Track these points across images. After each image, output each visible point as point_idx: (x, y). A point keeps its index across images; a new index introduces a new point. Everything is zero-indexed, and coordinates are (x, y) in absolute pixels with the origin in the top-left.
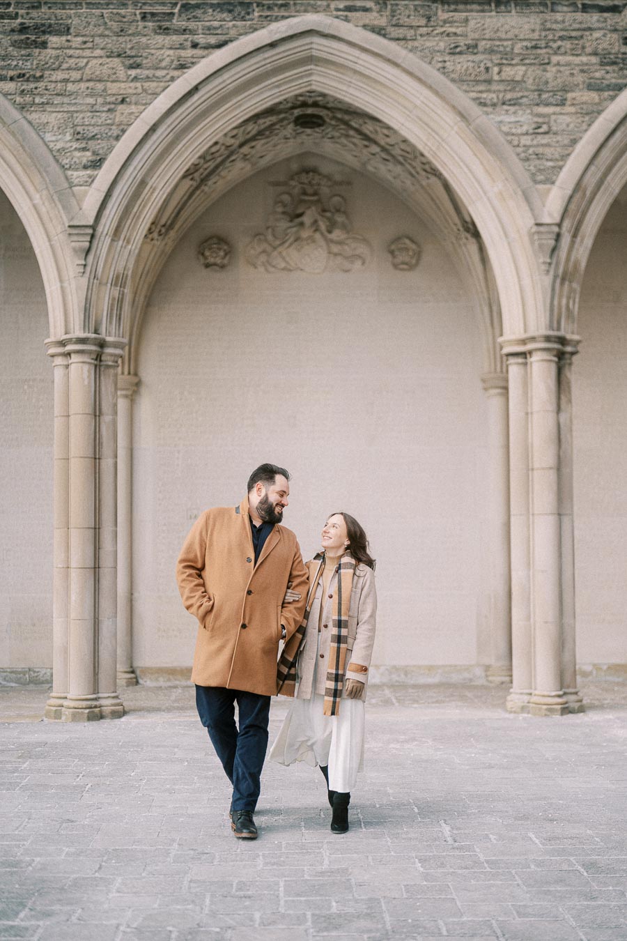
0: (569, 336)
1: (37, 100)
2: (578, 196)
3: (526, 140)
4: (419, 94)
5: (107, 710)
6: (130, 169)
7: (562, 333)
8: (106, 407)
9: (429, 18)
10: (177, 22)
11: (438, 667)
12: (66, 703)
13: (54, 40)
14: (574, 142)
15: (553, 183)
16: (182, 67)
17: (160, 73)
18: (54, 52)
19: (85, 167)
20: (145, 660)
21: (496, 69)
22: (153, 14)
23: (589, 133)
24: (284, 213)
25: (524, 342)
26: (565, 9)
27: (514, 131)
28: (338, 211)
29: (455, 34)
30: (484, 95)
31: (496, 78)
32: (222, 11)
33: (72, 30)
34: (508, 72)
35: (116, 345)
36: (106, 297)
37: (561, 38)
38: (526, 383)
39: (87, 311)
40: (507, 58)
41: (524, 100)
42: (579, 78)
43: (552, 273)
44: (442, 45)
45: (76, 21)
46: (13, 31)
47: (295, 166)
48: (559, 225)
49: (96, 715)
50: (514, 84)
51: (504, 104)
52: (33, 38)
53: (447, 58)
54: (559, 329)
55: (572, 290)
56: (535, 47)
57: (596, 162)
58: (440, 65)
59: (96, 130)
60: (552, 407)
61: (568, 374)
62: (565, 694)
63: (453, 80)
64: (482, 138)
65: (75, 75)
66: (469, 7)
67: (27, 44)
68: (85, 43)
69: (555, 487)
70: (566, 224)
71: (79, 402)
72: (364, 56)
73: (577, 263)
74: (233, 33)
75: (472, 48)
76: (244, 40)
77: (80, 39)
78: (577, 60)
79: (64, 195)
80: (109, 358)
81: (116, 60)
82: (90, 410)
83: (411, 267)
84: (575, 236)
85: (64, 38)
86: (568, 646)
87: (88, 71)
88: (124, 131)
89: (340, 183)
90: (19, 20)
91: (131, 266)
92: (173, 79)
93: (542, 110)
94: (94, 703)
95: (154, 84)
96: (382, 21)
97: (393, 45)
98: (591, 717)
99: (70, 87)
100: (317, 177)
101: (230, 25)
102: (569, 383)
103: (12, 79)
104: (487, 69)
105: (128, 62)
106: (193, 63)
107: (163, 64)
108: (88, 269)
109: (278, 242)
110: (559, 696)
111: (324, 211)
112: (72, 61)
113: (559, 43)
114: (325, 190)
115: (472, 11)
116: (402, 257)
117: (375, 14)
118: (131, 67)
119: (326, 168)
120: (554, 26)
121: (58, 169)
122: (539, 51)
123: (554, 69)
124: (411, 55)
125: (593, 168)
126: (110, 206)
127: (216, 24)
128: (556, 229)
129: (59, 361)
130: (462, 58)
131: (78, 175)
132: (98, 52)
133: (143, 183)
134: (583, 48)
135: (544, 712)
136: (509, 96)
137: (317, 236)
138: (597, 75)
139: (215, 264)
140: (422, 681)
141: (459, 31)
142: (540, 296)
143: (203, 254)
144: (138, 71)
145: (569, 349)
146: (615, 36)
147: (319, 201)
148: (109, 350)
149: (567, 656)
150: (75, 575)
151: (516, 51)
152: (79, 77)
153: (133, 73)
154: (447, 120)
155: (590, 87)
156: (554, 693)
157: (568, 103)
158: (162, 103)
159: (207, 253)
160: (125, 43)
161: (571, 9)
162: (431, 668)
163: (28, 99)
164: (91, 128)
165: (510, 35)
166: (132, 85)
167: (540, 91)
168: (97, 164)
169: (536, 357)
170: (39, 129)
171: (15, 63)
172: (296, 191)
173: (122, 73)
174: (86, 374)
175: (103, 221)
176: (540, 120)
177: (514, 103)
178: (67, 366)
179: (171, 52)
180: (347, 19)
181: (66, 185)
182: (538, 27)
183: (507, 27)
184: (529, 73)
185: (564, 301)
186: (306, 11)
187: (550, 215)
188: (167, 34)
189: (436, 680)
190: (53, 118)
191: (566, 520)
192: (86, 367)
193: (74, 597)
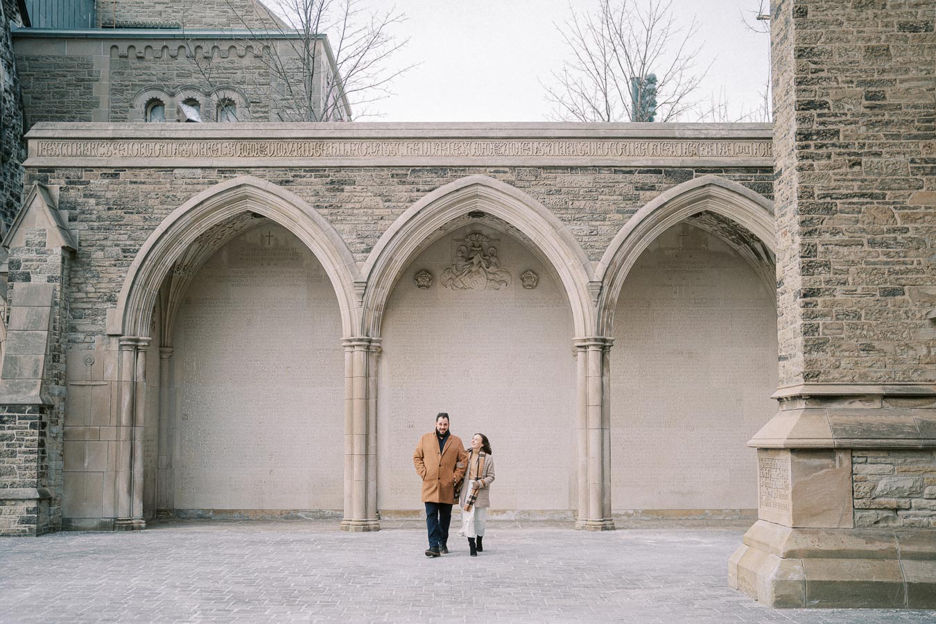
0: (607, 338)
1: (339, 218)
2: (611, 267)
3: (585, 239)
4: (532, 215)
5: (372, 527)
6: (385, 253)
7: (604, 337)
8: (372, 373)
9: (537, 177)
10: (409, 179)
11: (547, 511)
12: (351, 523)
13: (347, 188)
14: (610, 239)
15: (599, 260)
16: (412, 201)
17: (400, 204)
18: (347, 194)
19: (363, 252)
20: (383, 506)
21: (571, 203)
22: (397, 175)
23: (617, 235)
24: (462, 257)
25: (585, 340)
26: (606, 172)
27: (579, 234)
28: (493, 256)
29: (550, 184)
30: (565, 216)
31: (571, 207)
32: (432, 173)
33: (356, 183)
34: (577, 204)
35: (376, 341)
36: (372, 317)
37: (604, 187)
38: (586, 361)
39: (363, 324)
40: (576, 197)
41: (585, 218)
42: (613, 207)
43: (598, 306)
44: (543, 190)
45: (358, 178)
46: (327, 183)
47: (468, 231)
48: (602, 282)
49: (367, 529)
50: (579, 210)
51: (574, 220)
52: (337, 187)
53: (546, 197)
54: (602, 334)
55: (610, 314)
56: (591, 191)
57: (621, 250)
58: (542, 200)
59: (368, 233)
60: (598, 374)
61: (608, 357)
62: (604, 520)
63: (548, 208)
64: (563, 237)
65: (358, 205)
66: (557, 171)
67: (334, 190)
68: (363, 189)
69: (600, 416)
70: (605, 281)
71: (359, 370)
72: (504, 196)
73: (612, 300)
74: (437, 184)
75: (559, 191)
76: (442, 187)
77: (361, 187)
78: (612, 198)
79: (352, 267)
80: (373, 348)
81: (379, 198)
82: (364, 375)
83: (533, 288)
84: (611, 286)
85: (353, 187)
86: (607, 496)
87: (364, 203)
88: (382, 234)
89: (495, 240)
90: (330, 178)
91: (384, 300)
92: (407, 207)
93: (594, 223)
94: (366, 523)
95: (398, 210)
96: (513, 178)
97: (518, 190)
98: (618, 531)
99: (355, 211)
100: (481, 237)
101: (436, 180)
102: (608, 362)
103: (326, 207)
104: (566, 203)
105: (384, 199)
106: (417, 199)
107: (402, 200)
108: (364, 303)
109: (459, 273)
110: (601, 521)
111: (484, 256)
112: (356, 198)
113: (603, 189)
114: (485, 244)
115: (558, 173)
116: (528, 282)
117: (509, 174)
118: (386, 201)
119: (485, 232)
120: (600, 181)
121: (349, 253)
122: (592, 193)
123: (600, 203)
124: (528, 196)
125: (619, 253)
126: (375, 271)
127: (429, 179)
128: (601, 284)
129: (348, 349)
130: (553, 197)
131: (359, 256)
132: (369, 194)
133: (391, 259)
134: (615, 192)
135: (592, 529)
136: (577, 216)
137: (481, 270)
138: (622, 205)
139: (424, 286)
140: (538, 518)
141: (551, 183)
142: (592, 318)
143: (417, 280)
144: (390, 203)
145: (608, 344)
146: (631, 186)
147: (482, 250)
148: (373, 344)
149: (606, 502)
150: (356, 459)
151: (581, 193)
152: (360, 206)
153: (387, 204)
154: (546, 229)
155: (618, 212)
156: (598, 520)
157: (607, 219)
158: (401, 220)
159: (419, 279)
160: (383, 189)
161: (608, 172)
162: (542, 511)
163: (334, 218)
164: (366, 232)
165: (578, 185)
166: (387, 210)
167: (593, 214)
168: (368, 250)
169: (591, 348)
170: (339, 232)
171: (327, 199)
172: (470, 244)
173: (381, 205)
174: (362, 355)
175: (371, 279)
176: (593, 228)
177: (579, 219)
178: (352, 352)
179: (406, 194)
180: (495, 177)
181: (353, 261)
182: (592, 181)
183: (576, 181)
184: (587, 204)
185: (606, 319)
186: (474, 173)
187: (597, 277)
188: (404, 185)
189: (546, 518)
190: (347, 227)
191: (606, 432)
192: (362, 353)
193: (355, 469)
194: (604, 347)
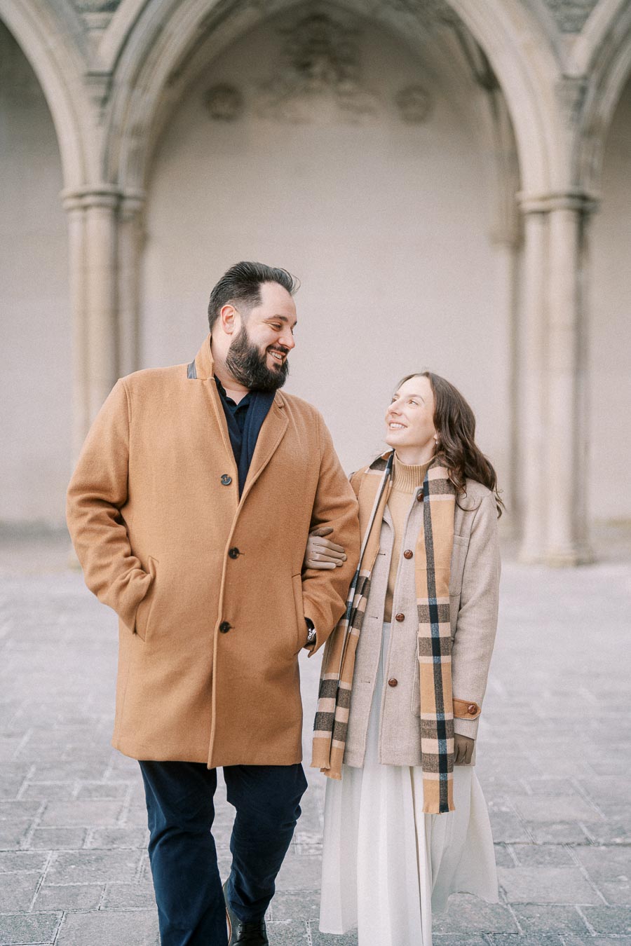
0: (590, 193)
7: (584, 190)
15: (580, 32)
19: (101, 9)
24: (291, 62)
25: (544, 199)
28: (349, 60)
36: (125, 147)
38: (546, 240)
43: (576, 128)
47: (304, 14)
48: (585, 78)
54: (581, 186)
61: (589, 232)
62: (578, 546)
70: (592, 77)
73: (601, 119)
79: (79, 41)
80: (127, 211)
82: (110, 265)
83: (421, 121)
84: (601, 88)
89: (350, 32)
91: (148, 116)
98: (605, 568)
102: (589, 242)
108: (107, 117)
109: (285, 93)
110: (573, 548)
111: (334, 60)
114: (335, 40)
116: (411, 110)
119: (336, 16)
126: (127, 51)
128: (582, 83)
129: (77, 215)
131: (94, 18)
133: (160, 29)
135: (557, 567)
137: (327, 86)
139: (222, 115)
142: (563, 153)
143: (210, 105)
145: (590, 206)
148: (127, 204)
159: (214, 104)
168: (112, 6)
169: (558, 214)
174: (104, 224)
178: (85, 220)
181: (82, 29)
187: (577, 67)
194: (583, 210)
